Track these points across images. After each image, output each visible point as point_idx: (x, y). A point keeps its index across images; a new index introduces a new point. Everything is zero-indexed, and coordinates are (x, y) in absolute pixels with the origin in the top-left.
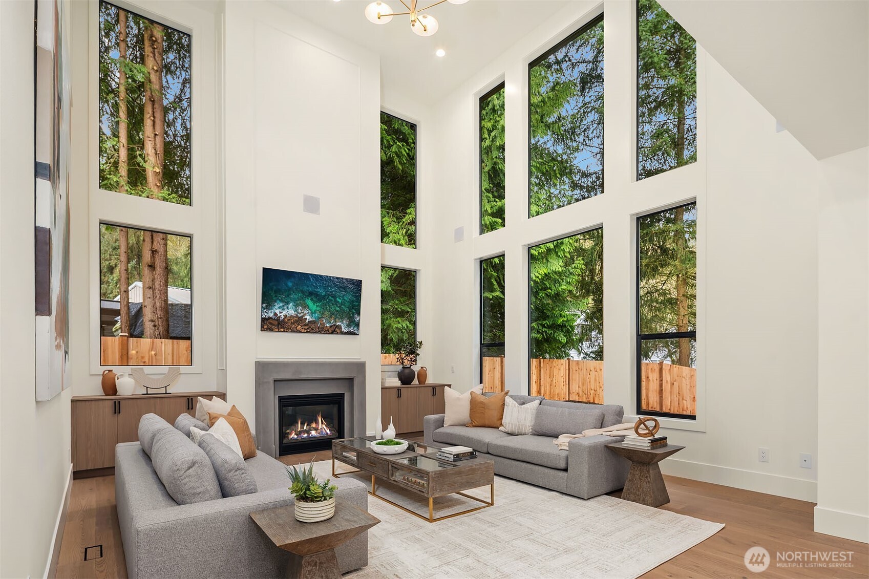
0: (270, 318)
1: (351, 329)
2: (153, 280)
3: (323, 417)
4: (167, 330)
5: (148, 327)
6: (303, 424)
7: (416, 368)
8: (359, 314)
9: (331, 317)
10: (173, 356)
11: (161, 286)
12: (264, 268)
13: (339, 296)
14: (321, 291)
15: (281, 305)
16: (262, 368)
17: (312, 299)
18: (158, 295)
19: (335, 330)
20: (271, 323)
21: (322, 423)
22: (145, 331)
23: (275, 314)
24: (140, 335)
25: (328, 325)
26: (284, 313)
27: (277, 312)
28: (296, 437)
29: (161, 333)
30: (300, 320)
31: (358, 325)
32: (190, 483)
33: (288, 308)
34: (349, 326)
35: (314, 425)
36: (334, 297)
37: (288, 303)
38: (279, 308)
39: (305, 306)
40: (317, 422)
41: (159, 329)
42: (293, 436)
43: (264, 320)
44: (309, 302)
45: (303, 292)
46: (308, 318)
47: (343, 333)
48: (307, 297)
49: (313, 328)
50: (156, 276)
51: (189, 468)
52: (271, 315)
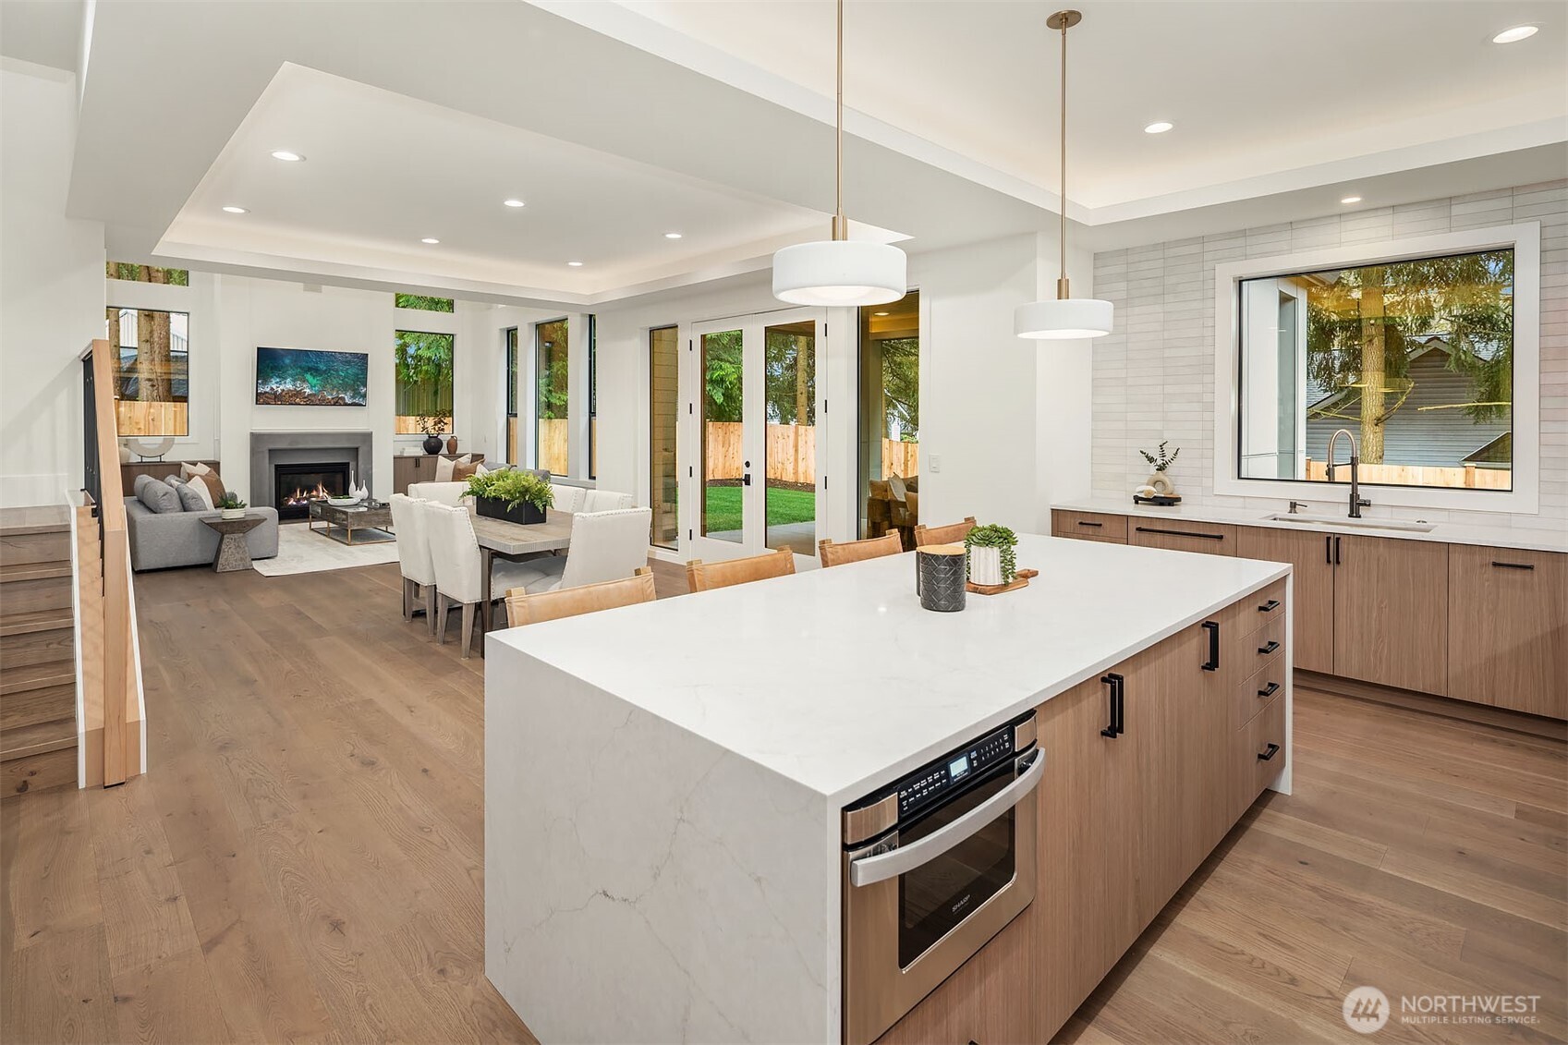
0: (266, 392)
1: (356, 401)
2: (151, 332)
3: (324, 486)
4: (169, 390)
5: (145, 388)
6: (302, 493)
7: (444, 438)
8: (365, 386)
9: (333, 390)
10: (175, 421)
11: (161, 339)
12: (258, 348)
13: (342, 371)
14: (322, 367)
15: (278, 380)
16: (256, 439)
17: (311, 374)
18: (156, 348)
19: (338, 402)
20: (266, 397)
21: (323, 491)
22: (140, 392)
23: (272, 389)
24: (133, 397)
25: (330, 397)
26: (282, 387)
27: (274, 387)
28: (295, 503)
29: (161, 394)
30: (298, 394)
31: (364, 396)
32: (163, 503)
33: (285, 383)
34: (353, 397)
35: (314, 493)
36: (337, 371)
37: (285, 379)
38: (276, 383)
39: (304, 381)
40: (317, 490)
41: (157, 389)
42: (292, 502)
43: (258, 395)
44: (308, 377)
45: (300, 367)
46: (308, 391)
47: (346, 405)
48: (306, 372)
49: (310, 401)
50: (154, 327)
51: (164, 495)
52: (268, 390)
